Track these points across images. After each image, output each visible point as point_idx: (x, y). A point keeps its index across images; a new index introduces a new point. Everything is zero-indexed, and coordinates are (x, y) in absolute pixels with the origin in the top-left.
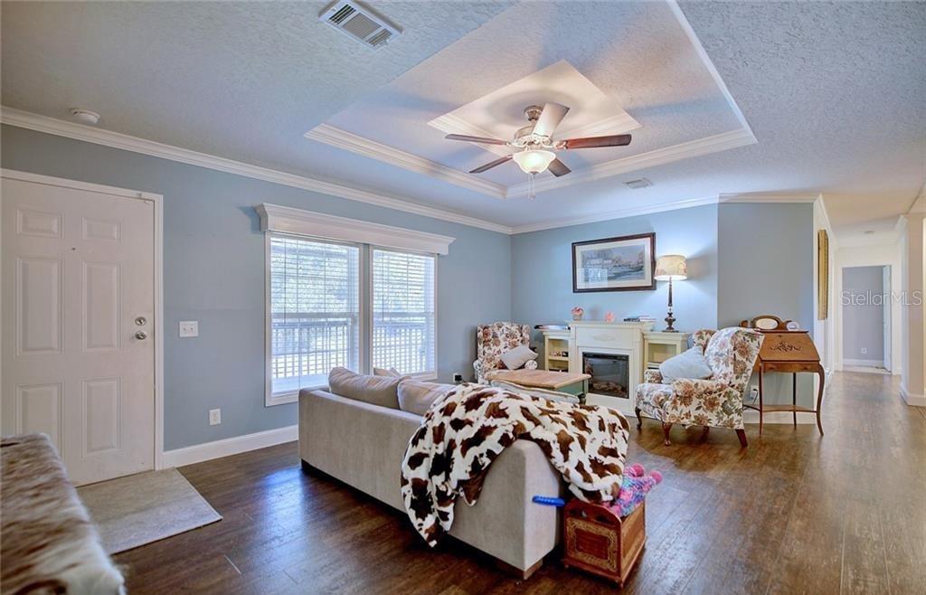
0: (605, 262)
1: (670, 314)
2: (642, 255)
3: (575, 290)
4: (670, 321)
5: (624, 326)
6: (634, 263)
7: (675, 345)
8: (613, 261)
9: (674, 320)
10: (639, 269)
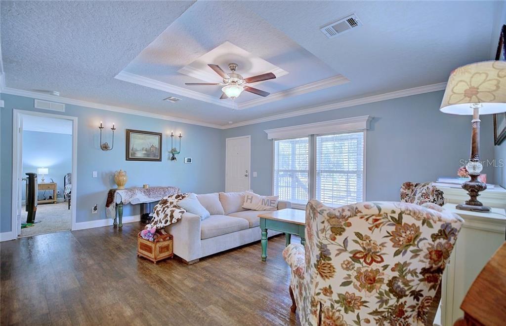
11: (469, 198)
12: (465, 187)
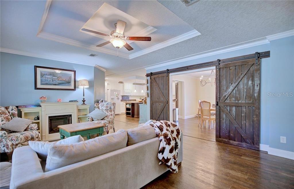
0: (54, 77)
1: (84, 99)
2: (70, 78)
3: (36, 88)
4: (84, 101)
5: (69, 104)
6: (67, 80)
7: (87, 109)
8: (58, 78)
9: (85, 101)
10: (69, 83)
11: (83, 103)
12: (82, 101)
